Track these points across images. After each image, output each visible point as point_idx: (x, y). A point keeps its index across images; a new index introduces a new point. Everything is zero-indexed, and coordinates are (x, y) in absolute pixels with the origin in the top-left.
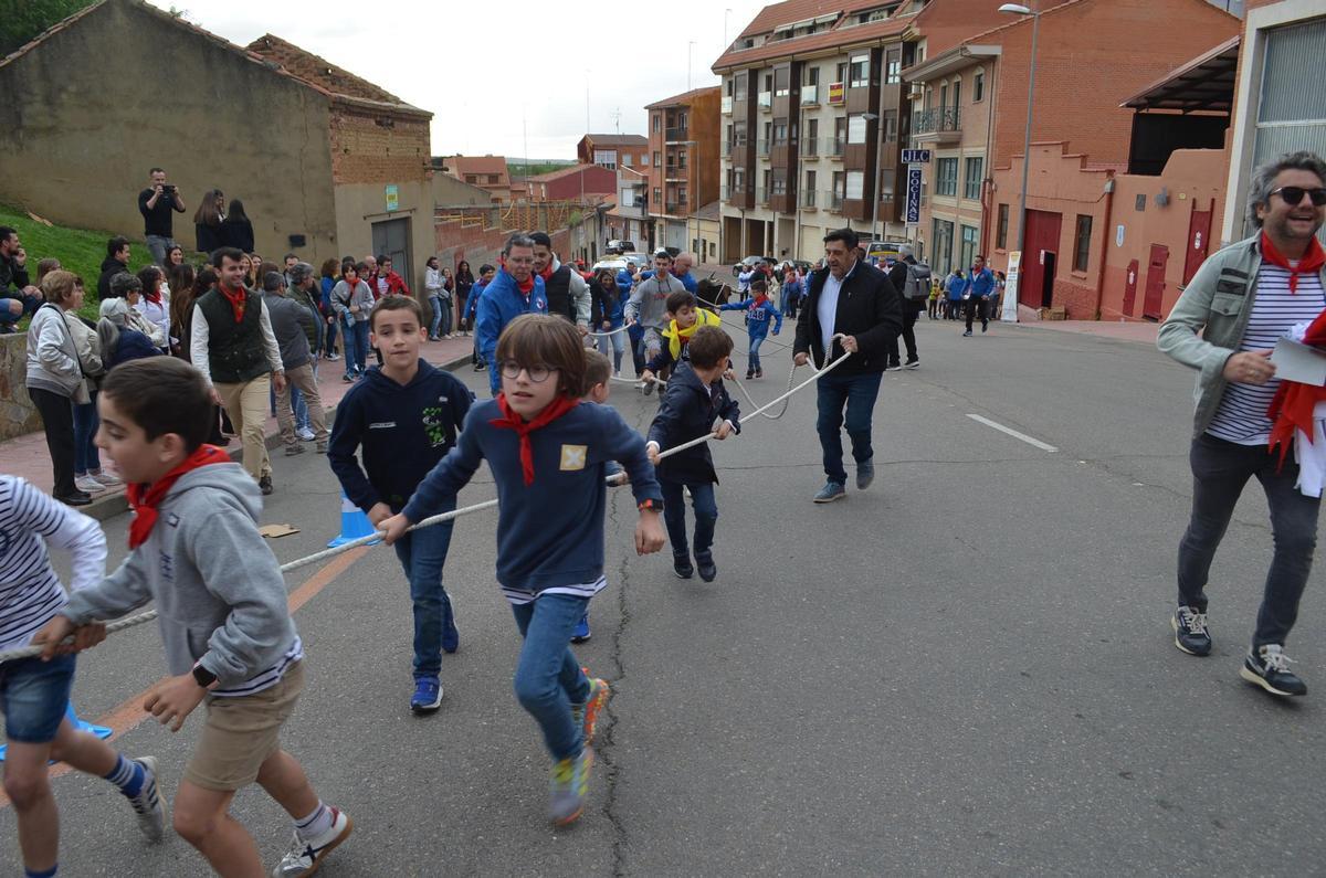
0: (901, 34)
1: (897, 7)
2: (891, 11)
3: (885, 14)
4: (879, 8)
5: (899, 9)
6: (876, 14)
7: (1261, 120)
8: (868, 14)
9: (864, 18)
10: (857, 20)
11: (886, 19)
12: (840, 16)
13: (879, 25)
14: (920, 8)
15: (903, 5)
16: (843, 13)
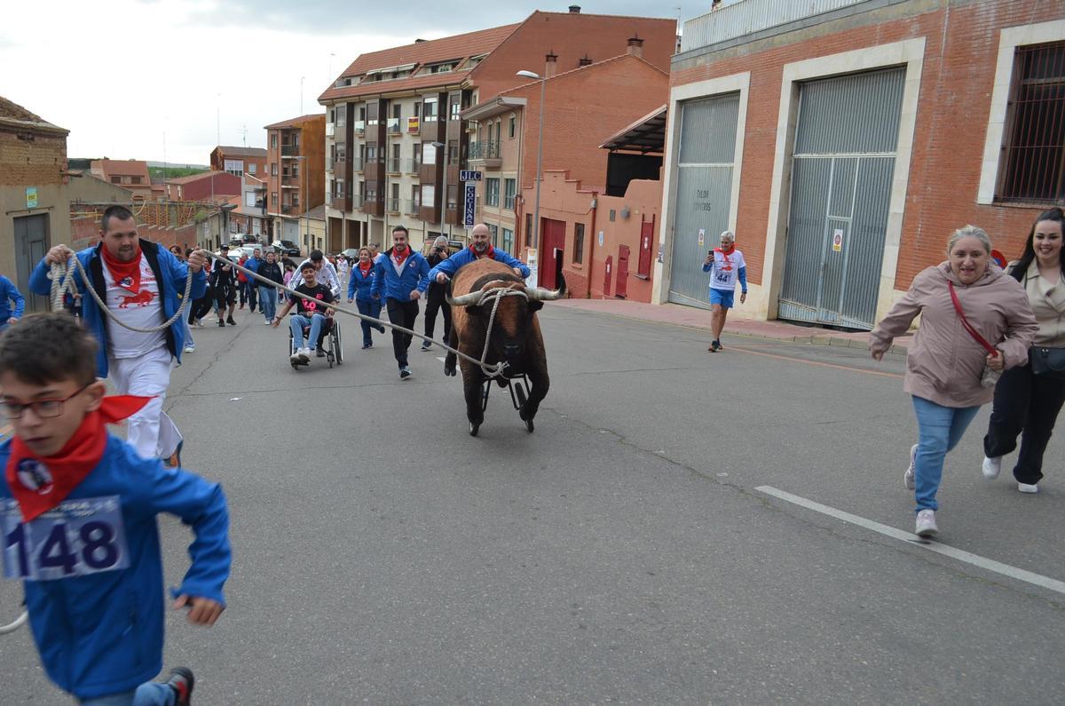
0: (461, 83)
1: (458, 63)
2: (454, 65)
3: (450, 67)
4: (445, 62)
5: (458, 66)
6: (443, 67)
8: (437, 67)
9: (434, 69)
10: (430, 70)
11: (450, 71)
12: (416, 66)
13: (446, 75)
14: (475, 64)
15: (462, 62)
16: (418, 64)
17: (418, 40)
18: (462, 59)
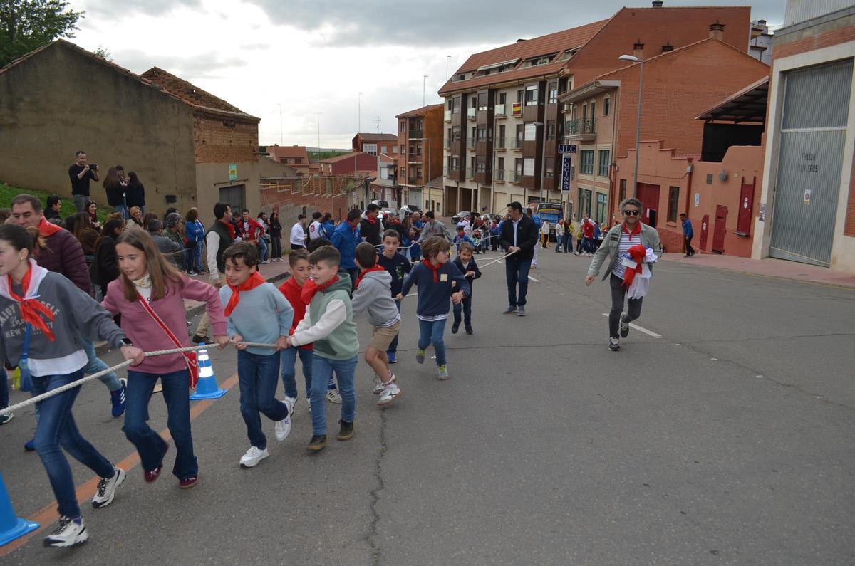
0: (558, 72)
1: (554, 56)
2: (551, 59)
3: (548, 60)
4: (544, 56)
5: (556, 58)
6: (541, 61)
7: (784, 128)
8: (537, 60)
9: (534, 63)
10: (530, 64)
11: (548, 63)
12: (519, 61)
13: (544, 67)
14: (569, 57)
15: (558, 55)
16: (521, 59)
17: (519, 40)
18: (558, 52)
